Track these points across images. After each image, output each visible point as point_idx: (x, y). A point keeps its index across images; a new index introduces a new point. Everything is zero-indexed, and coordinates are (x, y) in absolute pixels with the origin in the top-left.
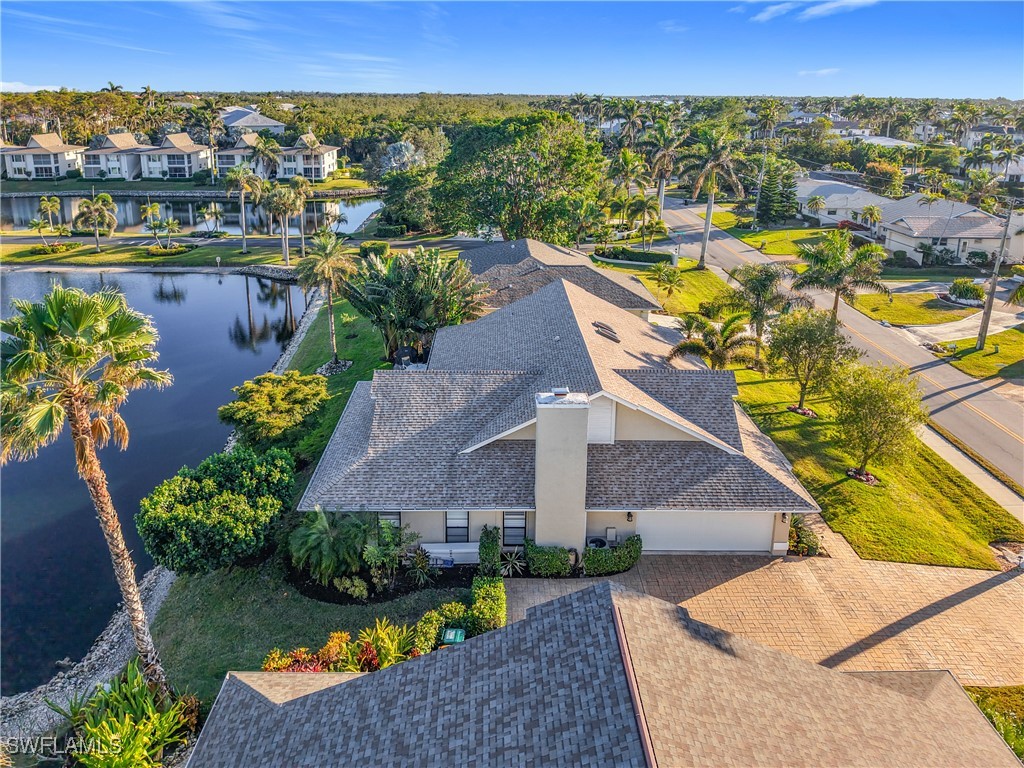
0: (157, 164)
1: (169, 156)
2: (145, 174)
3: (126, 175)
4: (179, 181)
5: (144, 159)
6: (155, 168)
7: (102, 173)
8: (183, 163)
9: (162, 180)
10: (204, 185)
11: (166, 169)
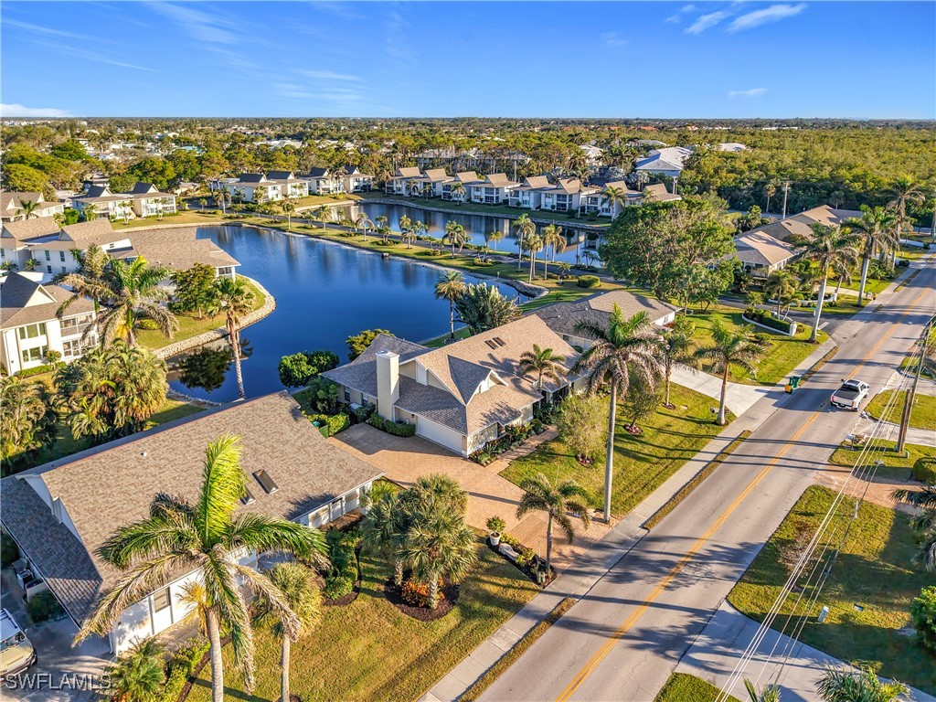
0: (550, 200)
1: (558, 196)
2: (543, 207)
3: (532, 206)
4: (561, 213)
5: (543, 196)
6: (549, 202)
7: (519, 204)
8: (565, 201)
9: (551, 211)
10: (574, 217)
11: (555, 204)
